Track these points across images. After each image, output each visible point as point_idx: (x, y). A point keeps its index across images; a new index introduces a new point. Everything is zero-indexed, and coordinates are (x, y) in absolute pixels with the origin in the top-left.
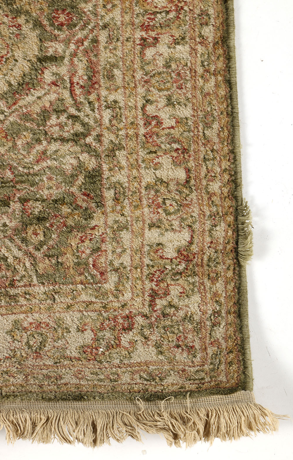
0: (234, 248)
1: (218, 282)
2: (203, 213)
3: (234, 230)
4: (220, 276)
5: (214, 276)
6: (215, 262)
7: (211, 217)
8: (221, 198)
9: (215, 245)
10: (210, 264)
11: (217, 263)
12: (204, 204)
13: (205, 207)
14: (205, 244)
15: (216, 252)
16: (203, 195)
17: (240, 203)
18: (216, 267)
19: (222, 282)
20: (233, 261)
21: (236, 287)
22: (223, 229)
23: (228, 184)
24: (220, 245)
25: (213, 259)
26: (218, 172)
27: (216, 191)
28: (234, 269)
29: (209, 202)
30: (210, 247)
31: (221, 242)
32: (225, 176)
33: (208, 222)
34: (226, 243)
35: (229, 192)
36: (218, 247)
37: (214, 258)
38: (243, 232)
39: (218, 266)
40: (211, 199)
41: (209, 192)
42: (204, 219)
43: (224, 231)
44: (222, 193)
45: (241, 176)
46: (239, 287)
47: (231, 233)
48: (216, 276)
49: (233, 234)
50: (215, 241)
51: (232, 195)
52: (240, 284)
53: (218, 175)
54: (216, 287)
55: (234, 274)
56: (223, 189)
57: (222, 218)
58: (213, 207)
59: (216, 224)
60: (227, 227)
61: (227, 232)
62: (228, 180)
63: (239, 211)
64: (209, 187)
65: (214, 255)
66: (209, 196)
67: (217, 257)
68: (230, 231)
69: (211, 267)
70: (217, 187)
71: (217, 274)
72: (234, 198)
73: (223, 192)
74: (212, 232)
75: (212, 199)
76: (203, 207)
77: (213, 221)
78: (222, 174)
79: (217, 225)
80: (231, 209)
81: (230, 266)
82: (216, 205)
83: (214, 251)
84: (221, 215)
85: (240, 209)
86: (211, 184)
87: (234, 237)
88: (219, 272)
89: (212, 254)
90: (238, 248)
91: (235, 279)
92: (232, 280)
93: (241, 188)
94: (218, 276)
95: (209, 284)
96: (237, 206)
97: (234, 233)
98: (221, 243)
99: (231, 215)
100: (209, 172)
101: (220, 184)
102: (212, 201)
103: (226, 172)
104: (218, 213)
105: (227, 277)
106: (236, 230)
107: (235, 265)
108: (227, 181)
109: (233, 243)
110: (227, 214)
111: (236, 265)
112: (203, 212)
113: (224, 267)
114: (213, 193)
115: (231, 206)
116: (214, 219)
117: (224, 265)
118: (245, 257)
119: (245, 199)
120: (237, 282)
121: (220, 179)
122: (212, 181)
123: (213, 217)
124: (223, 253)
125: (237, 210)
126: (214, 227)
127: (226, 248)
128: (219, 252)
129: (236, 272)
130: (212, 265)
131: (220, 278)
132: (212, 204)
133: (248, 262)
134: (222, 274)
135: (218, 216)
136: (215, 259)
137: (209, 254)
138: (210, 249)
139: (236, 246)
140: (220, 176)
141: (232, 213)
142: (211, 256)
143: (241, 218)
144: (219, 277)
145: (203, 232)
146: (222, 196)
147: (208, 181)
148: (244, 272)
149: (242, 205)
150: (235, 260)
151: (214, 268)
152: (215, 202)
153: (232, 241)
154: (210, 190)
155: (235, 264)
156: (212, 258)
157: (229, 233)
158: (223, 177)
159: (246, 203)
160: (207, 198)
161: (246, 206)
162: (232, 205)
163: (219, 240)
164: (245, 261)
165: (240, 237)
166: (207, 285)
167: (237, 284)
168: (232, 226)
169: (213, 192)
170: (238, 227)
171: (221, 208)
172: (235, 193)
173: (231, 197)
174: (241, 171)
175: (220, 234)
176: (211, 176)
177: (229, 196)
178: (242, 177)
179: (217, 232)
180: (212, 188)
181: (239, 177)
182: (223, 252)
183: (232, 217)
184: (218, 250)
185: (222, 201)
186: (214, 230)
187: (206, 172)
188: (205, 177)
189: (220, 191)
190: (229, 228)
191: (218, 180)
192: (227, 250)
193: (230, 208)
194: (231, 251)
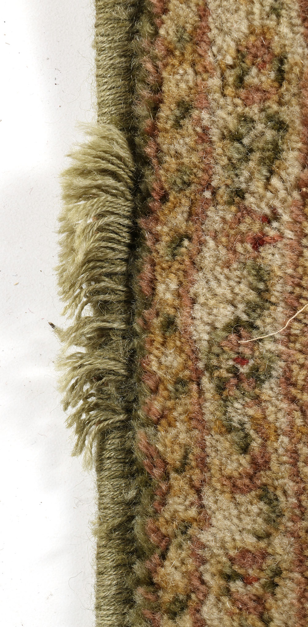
0: (148, 212)
1: (238, 42)
2: (293, 391)
3: (148, 305)
4: (228, 73)
5: (254, 71)
6: (246, 141)
7: (255, 369)
8: (203, 465)
9: (243, 227)
10: (269, 135)
11: (237, 138)
12: (286, 440)
13: (283, 422)
14: (289, 234)
15: (240, 194)
16: (291, 486)
17: (113, 442)
18: (244, 119)
19: (219, 41)
20: (158, 150)
21: (151, 17)
22: (199, 312)
23: (167, 539)
24: (218, 226)
25: (256, 156)
26: (212, 599)
27: (224, 500)
28: (155, 108)
29: (264, 446)
30: (267, 220)
31: (211, 243)
32: (177, 576)
33: (269, 346)
34: (190, 239)
35: (165, 495)
36: (229, 217)
37: (251, 164)
38: (104, 291)
39: (232, 122)
40: (253, 462)
41: (260, 498)
42: (289, 362)
43: (194, 301)
44: (198, 491)
45: (100, 585)
46: (134, 18)
47: (161, 288)
48: (245, 72)
49: (153, 282)
50: (239, 248)
51: (147, 483)
52: (132, 34)
53: (214, 582)
54: (250, 13)
55: (160, 82)
56: (193, 512)
57: (201, 365)
58: (242, 424)
59: (233, 337)
60: (178, 321)
61: (179, 296)
62: (163, 556)
63: (117, 404)
64: (260, 525)
65: (250, 179)
66: (263, 478)
67: (234, 167)
68: (169, 296)
69: (269, 118)
70: (218, 520)
71: (240, 80)
72: (141, 471)
73: (193, 497)
74: (252, 296)
75: (245, 460)
76: (292, 424)
77: (247, 352)
78: (195, 590)
79: (228, 328)
80: (157, 406)
81: (177, 125)
82: (230, 429)
83: (250, 200)
84: (205, 380)
85: (114, 411)
86: (250, 540)
87: (147, 268)
88: (229, 90)
89: (257, 186)
90: (134, 214)
91: (154, 58)
92: (170, 52)
93: (102, 520)
94: (237, 71)
95: (284, 29)
96: (125, 426)
97: (147, 290)
98: (215, 238)
99: (160, 381)
100: (259, 600)
101: (205, 537)
102: (245, 449)
103: (176, 600)
104: (221, 388)
105: (193, 65)
106: (137, 305)
107: (154, 127)
108: (172, 553)
109: (157, 239)
110: (179, 381)
111: (146, 124)
112: (293, 400)
113: (205, 115)
114: (242, 492)
115: (156, 423)
116: (242, 360)
117: (205, 129)
118: (104, 165)
119: (87, 464)
120: (144, 43)
121: (204, 561)
122: (244, 552)
123: (244, 370)
124: (208, 186)
125: (128, 410)
126: (244, 317)
127: (190, 214)
128: (223, 194)
129: (145, 93)
130: (260, 127)
131: (229, 60)
132: (247, 435)
133: (89, 139)
134: (215, 82)
135: (225, 374)
136: (247, 160)
137: (275, 181)
138: (267, 211)
139: (141, 222)
140: (207, 577)
141: (155, 391)
142: (265, 172)
143: (111, 365)
144: (232, 67)
145: (300, 297)
146: (196, 475)
147: (264, 555)
148: (109, 96)
149: (103, 435)
150: (149, 150)
151: (254, 111)
152: (233, 443)
153: (162, 247)
154: (255, 509)
155: (153, 131)
156: (262, 161)
157: (173, 286)
158: (187, 575)
159: (80, 447)
160: (274, 465)
161: (82, 429)
162: (151, 430)
163: (223, 251)
164: (104, 144)
165: (120, 268)
166: (292, 25)
167: (147, 28)
168: (156, 322)
169: (240, 498)
170: (128, 322)
171: (208, 417)
172: (132, 494)
173: (157, 472)
174: (98, 607)
175: (213, 284)
176: (247, 581)
177: (166, 477)
178: (93, 580)
179: (229, 296)
180: (247, 520)
181: (111, 578)
182: (208, 194)
183: (154, 367)
184: (230, 203)
185: (197, 451)
186: (241, 307)
187: (270, 601)
188: (278, 572)
189: (208, 501)
190: (171, 311)
191: (213, 555)
192: (186, 202)
193: (163, 416)
194: (164, 198)
